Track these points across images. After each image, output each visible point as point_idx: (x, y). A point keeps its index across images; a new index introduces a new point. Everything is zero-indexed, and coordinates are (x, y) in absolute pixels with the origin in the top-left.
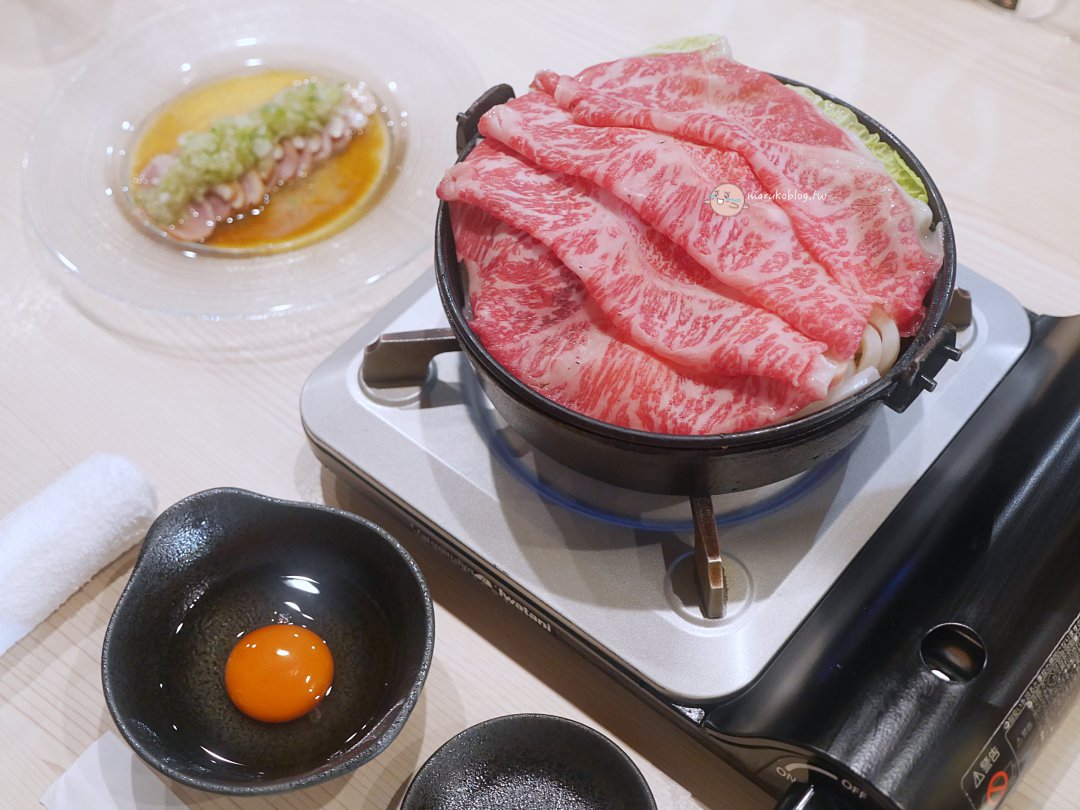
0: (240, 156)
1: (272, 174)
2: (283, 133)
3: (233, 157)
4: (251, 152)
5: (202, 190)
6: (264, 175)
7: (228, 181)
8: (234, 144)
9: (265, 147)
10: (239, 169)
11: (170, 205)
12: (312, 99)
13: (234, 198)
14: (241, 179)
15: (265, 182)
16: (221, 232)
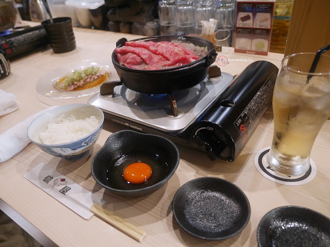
0: (79, 76)
1: (85, 80)
2: (87, 74)
3: (77, 76)
4: (81, 76)
5: (71, 83)
6: (84, 80)
7: (76, 81)
8: (77, 74)
9: (83, 75)
10: (78, 79)
11: (65, 86)
12: (93, 69)
13: (77, 84)
14: (79, 81)
15: (84, 82)
16: (75, 89)
